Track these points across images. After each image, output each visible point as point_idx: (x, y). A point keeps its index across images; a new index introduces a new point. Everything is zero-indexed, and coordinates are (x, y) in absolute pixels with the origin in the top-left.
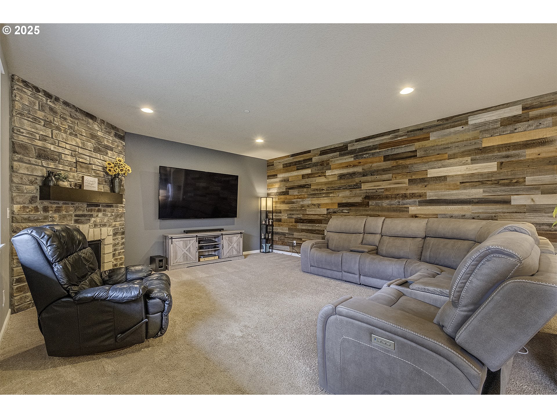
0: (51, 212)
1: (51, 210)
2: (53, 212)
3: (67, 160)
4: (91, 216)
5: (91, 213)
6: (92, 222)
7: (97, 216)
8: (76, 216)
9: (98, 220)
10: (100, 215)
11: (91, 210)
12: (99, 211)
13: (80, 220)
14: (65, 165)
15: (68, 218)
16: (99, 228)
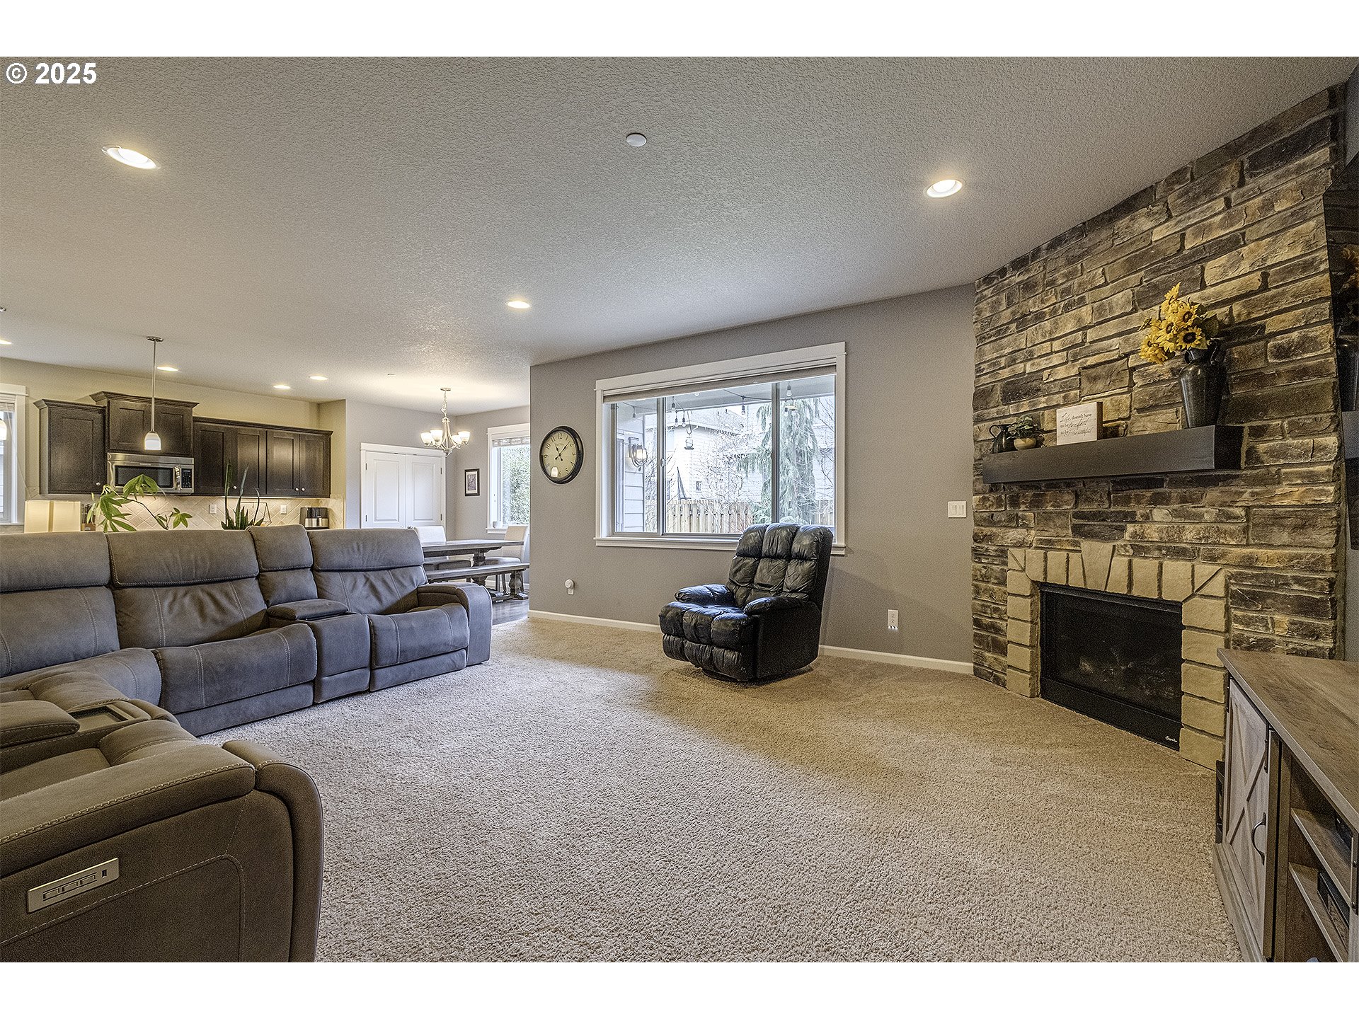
0: (1023, 507)
1: (1024, 503)
2: (1026, 507)
3: (1055, 380)
4: (1130, 517)
5: (1126, 509)
6: (1127, 536)
7: (1147, 518)
8: (1076, 516)
9: (1153, 533)
10: (1159, 514)
11: (1127, 501)
12: (1158, 500)
13: (1086, 528)
14: (1053, 394)
15: (1058, 522)
16: (1157, 561)
